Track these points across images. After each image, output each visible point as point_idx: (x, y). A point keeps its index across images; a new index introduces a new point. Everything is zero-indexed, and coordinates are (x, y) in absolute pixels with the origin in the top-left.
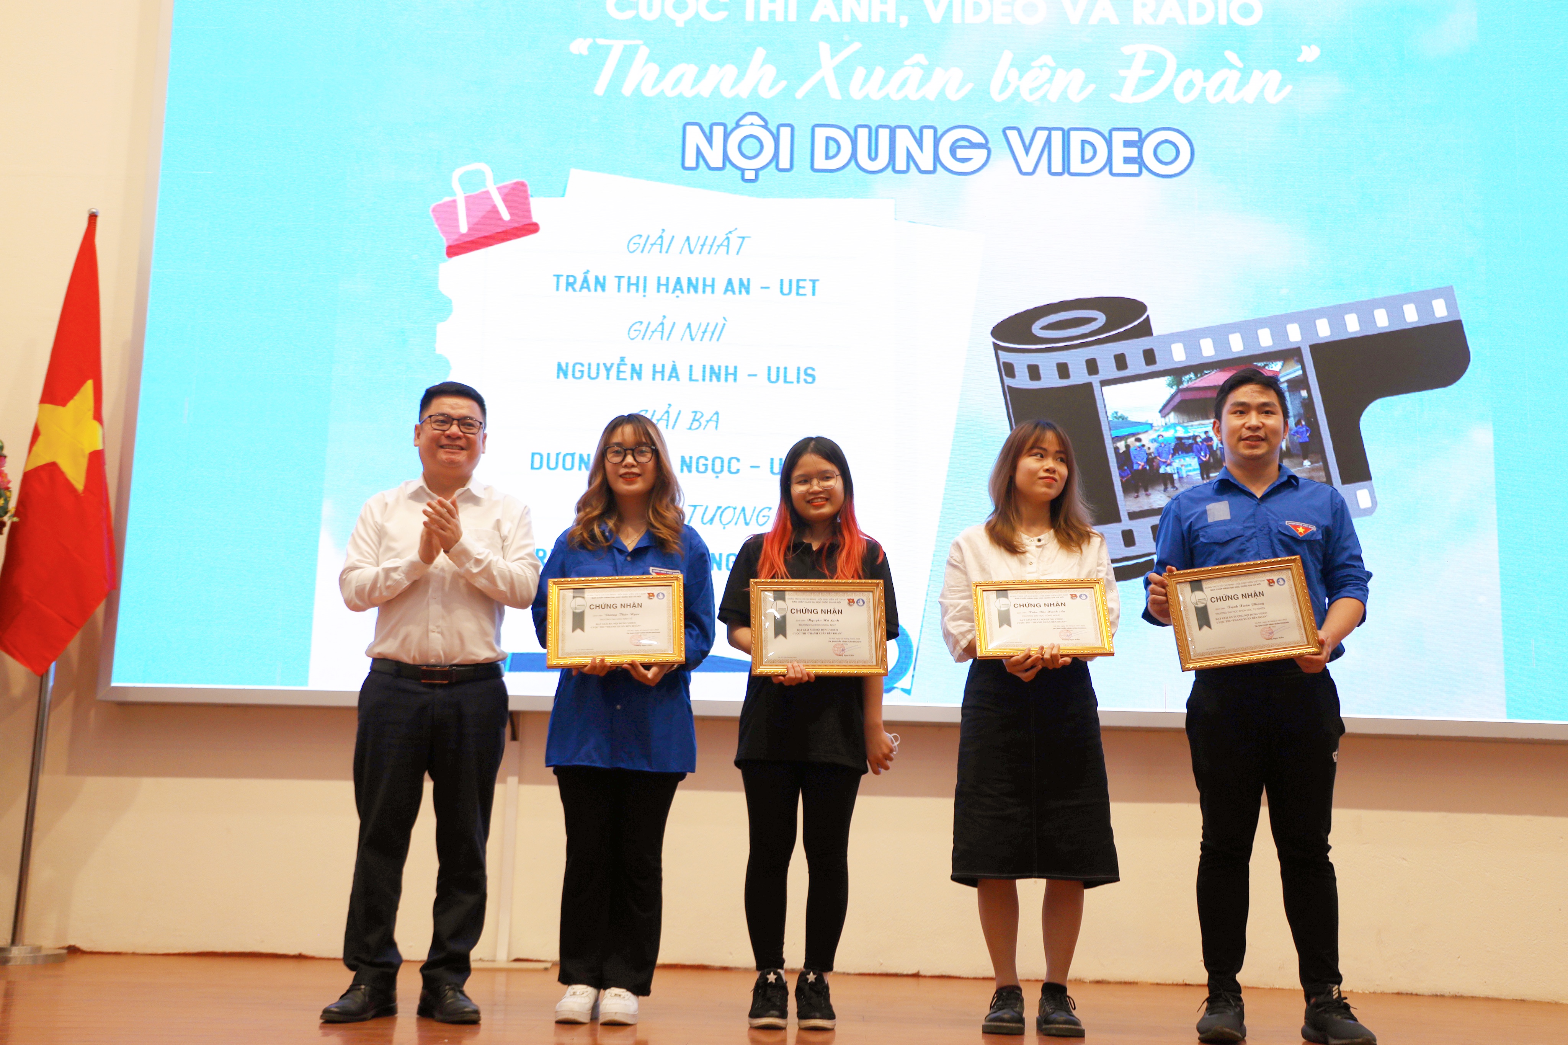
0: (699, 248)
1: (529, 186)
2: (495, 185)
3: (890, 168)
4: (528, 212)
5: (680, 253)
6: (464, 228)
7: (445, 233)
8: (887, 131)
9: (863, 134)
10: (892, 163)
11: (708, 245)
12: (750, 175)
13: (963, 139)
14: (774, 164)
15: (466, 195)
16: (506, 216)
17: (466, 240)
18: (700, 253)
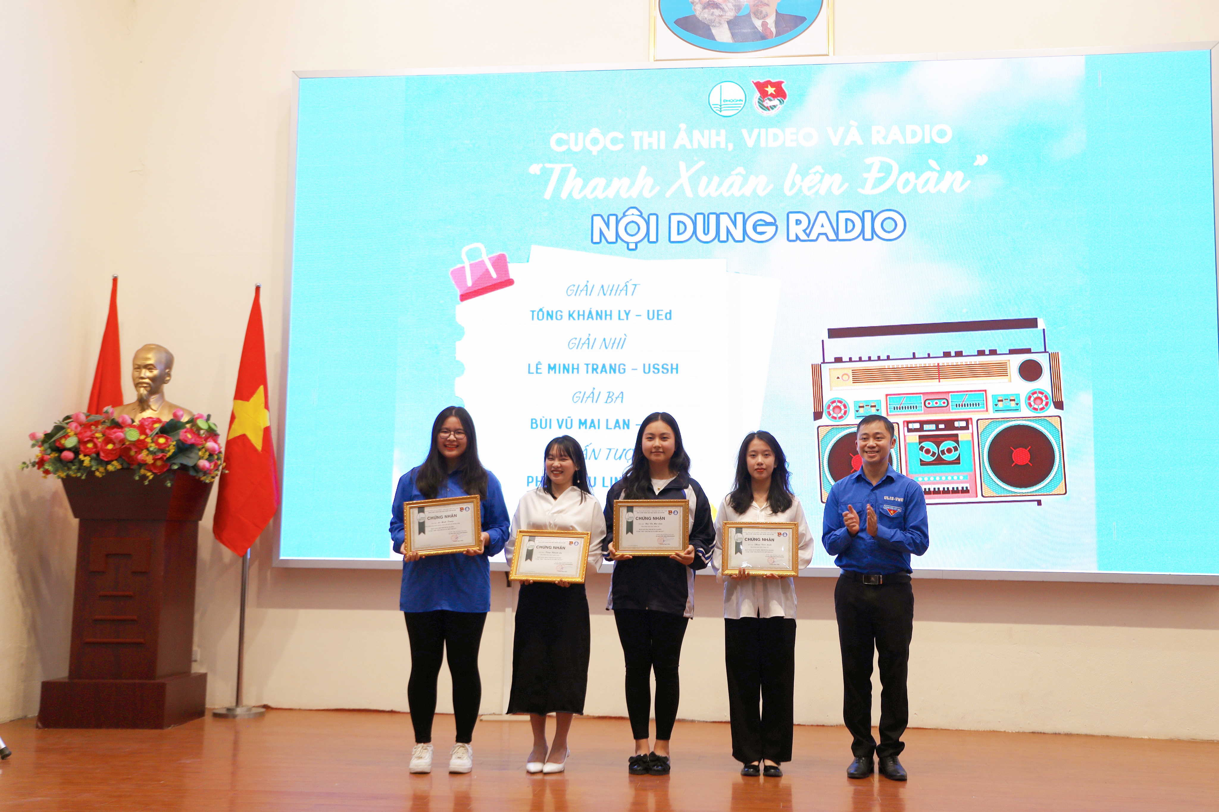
0: (609, 292)
1: (507, 256)
2: (487, 256)
3: (717, 239)
4: (507, 272)
5: (598, 295)
6: (470, 283)
7: (459, 287)
8: (714, 216)
9: (700, 218)
10: (718, 236)
11: (615, 290)
12: (632, 246)
13: (761, 220)
14: (646, 239)
15: (470, 263)
16: (494, 275)
17: (471, 290)
18: (610, 295)
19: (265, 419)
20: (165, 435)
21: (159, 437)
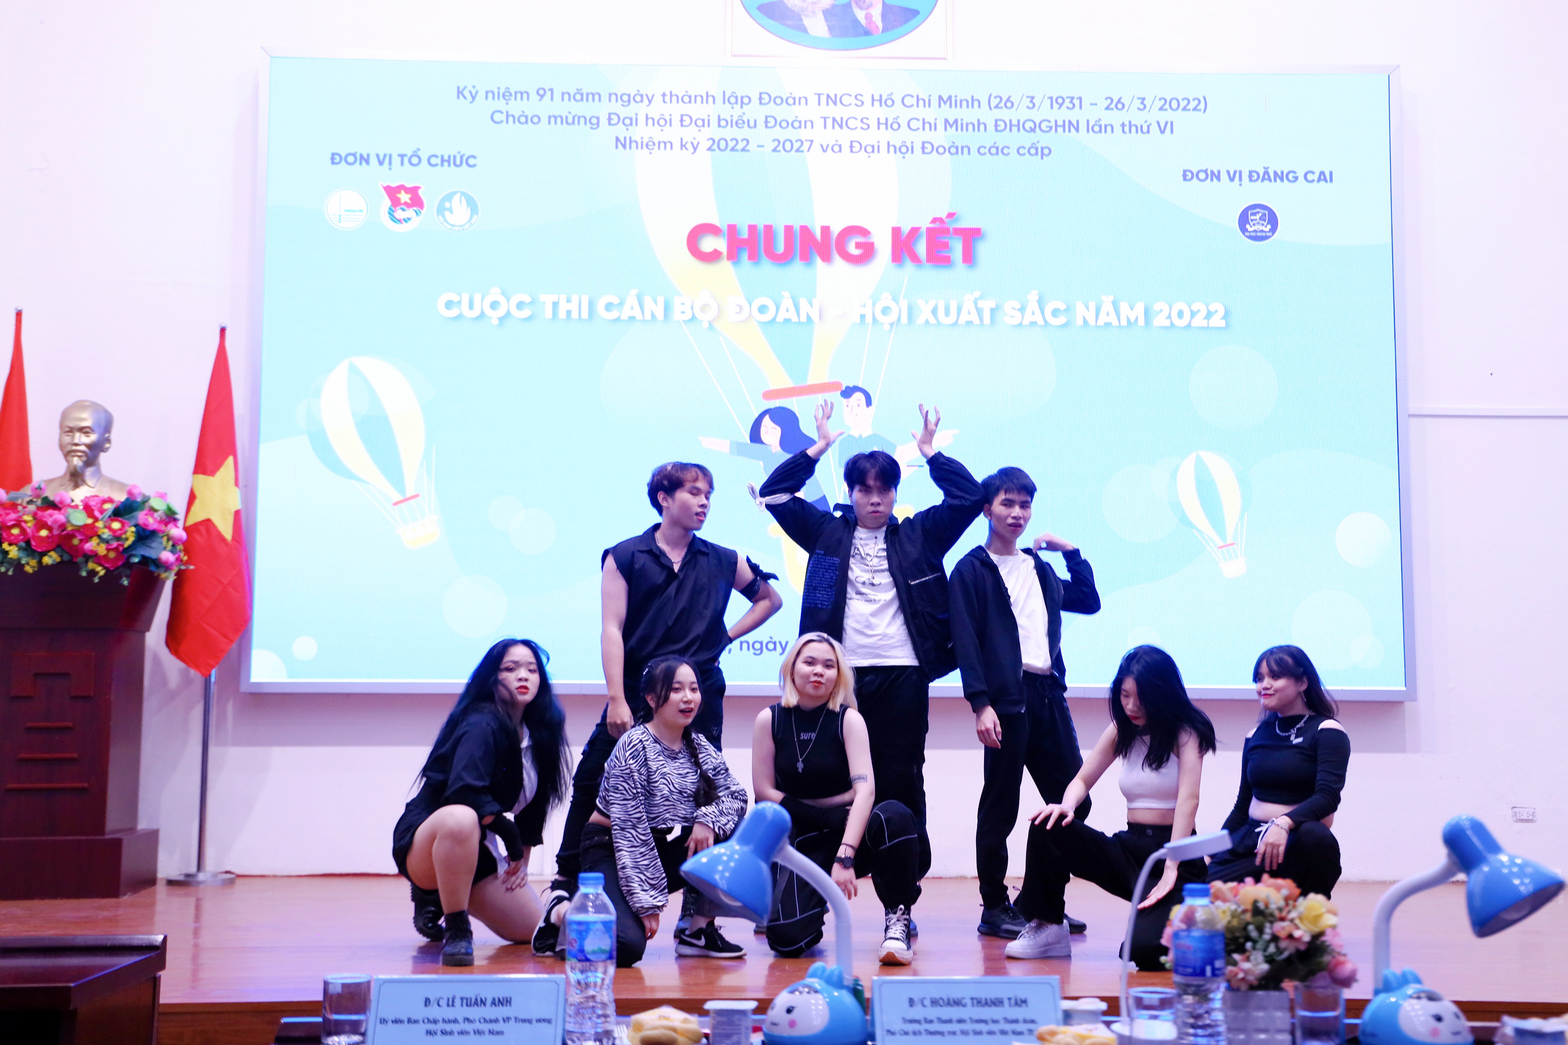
19: (234, 500)
20: (120, 519)
21: (113, 520)
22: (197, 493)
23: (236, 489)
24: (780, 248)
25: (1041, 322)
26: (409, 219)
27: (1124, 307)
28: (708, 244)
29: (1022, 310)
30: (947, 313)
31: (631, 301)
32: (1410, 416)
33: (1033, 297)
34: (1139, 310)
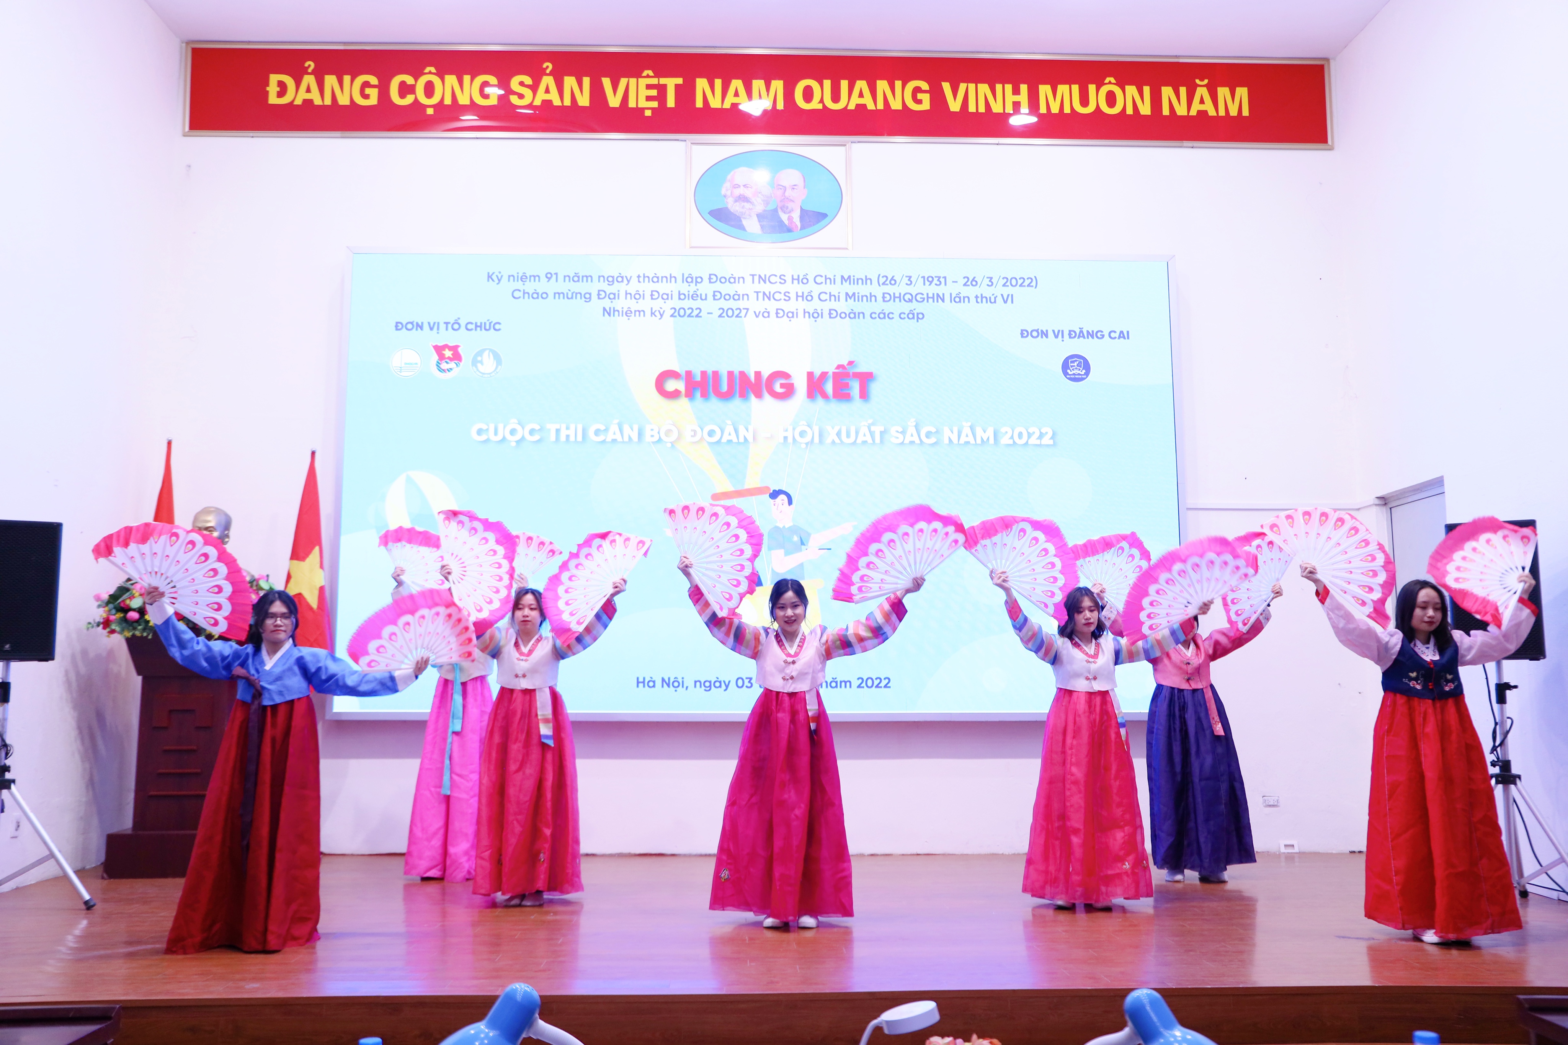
19: (320, 579)
22: (292, 574)
23: (321, 570)
24: (724, 388)
25: (917, 441)
26: (451, 369)
27: (979, 432)
28: (671, 385)
29: (903, 433)
30: (848, 436)
31: (614, 428)
32: (1188, 509)
33: (912, 423)
34: (990, 433)
